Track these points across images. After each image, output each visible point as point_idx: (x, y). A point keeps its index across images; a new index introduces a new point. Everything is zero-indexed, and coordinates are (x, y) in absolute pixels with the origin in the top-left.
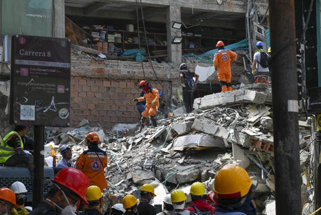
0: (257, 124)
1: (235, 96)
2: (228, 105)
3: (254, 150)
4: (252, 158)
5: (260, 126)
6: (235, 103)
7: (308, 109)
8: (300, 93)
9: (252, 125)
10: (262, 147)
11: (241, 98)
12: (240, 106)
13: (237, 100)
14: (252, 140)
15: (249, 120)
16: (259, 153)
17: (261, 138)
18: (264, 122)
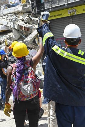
0: (23, 20)
1: (15, 9)
2: (12, 13)
3: (22, 31)
4: (21, 34)
5: (24, 21)
6: (15, 12)
7: (37, 12)
8: (33, 6)
9: (21, 20)
10: (24, 29)
11: (17, 10)
12: (17, 13)
13: (15, 11)
14: (20, 27)
15: (20, 19)
16: (24, 32)
17: (24, 26)
18: (26, 19)
